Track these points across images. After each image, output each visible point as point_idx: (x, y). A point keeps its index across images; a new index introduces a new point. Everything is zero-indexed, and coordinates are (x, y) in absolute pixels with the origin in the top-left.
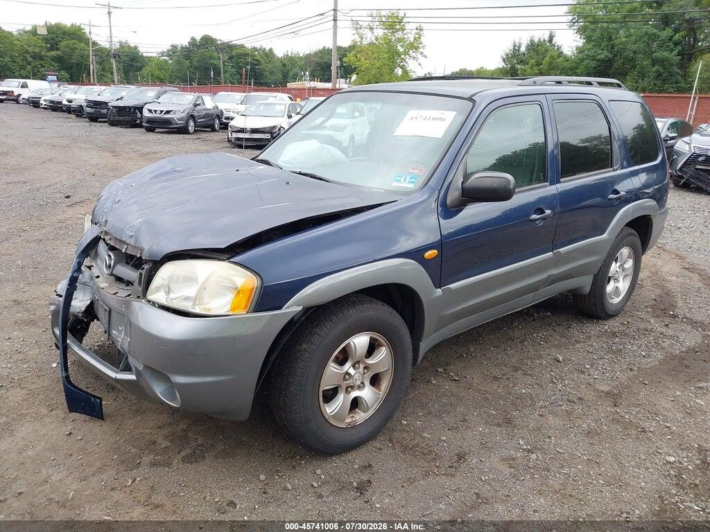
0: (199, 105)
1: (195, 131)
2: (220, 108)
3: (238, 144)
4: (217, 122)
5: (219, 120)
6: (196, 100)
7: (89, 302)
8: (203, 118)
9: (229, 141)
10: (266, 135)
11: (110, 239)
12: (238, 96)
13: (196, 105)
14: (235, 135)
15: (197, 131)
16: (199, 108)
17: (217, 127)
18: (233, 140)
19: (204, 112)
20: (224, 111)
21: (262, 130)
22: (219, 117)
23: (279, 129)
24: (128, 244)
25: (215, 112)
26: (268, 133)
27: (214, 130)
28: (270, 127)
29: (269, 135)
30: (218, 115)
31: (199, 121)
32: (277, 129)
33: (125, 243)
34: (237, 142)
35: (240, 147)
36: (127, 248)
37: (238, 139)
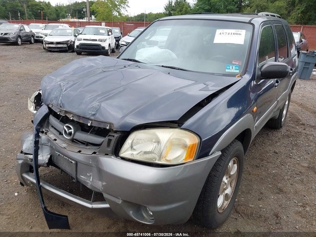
0: (22, 30)
1: (22, 44)
2: (33, 32)
3: (50, 50)
4: (33, 39)
5: (34, 38)
6: (20, 28)
7: (49, 156)
8: (25, 37)
9: (44, 49)
10: (65, 45)
11: (73, 117)
12: (42, 25)
13: (21, 30)
14: (47, 45)
15: (23, 44)
16: (22, 31)
17: (33, 41)
18: (47, 48)
19: (25, 34)
20: (35, 34)
21: (63, 43)
22: (33, 36)
23: (71, 42)
24: (91, 120)
25: (31, 34)
26: (65, 44)
27: (31, 43)
28: (66, 41)
29: (66, 45)
30: (32, 35)
31: (23, 38)
32: (70, 42)
33: (89, 119)
34: (49, 49)
35: (51, 51)
36: (92, 123)
37: (50, 47)
